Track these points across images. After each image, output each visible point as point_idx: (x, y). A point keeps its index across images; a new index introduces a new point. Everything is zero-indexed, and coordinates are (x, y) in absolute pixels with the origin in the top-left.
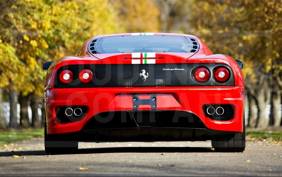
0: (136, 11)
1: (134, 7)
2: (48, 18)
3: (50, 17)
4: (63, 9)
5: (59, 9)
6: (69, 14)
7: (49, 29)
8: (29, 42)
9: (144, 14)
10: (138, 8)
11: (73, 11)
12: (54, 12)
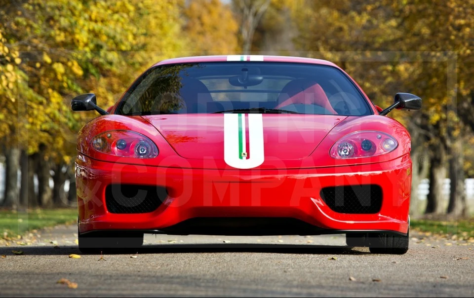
0: (202, 24)
1: (200, 18)
2: (84, 26)
3: (87, 24)
4: (109, 12)
5: (102, 11)
6: (118, 21)
7: (86, 45)
8: (51, 64)
9: (215, 28)
10: (206, 19)
11: (125, 15)
12: (93, 17)
